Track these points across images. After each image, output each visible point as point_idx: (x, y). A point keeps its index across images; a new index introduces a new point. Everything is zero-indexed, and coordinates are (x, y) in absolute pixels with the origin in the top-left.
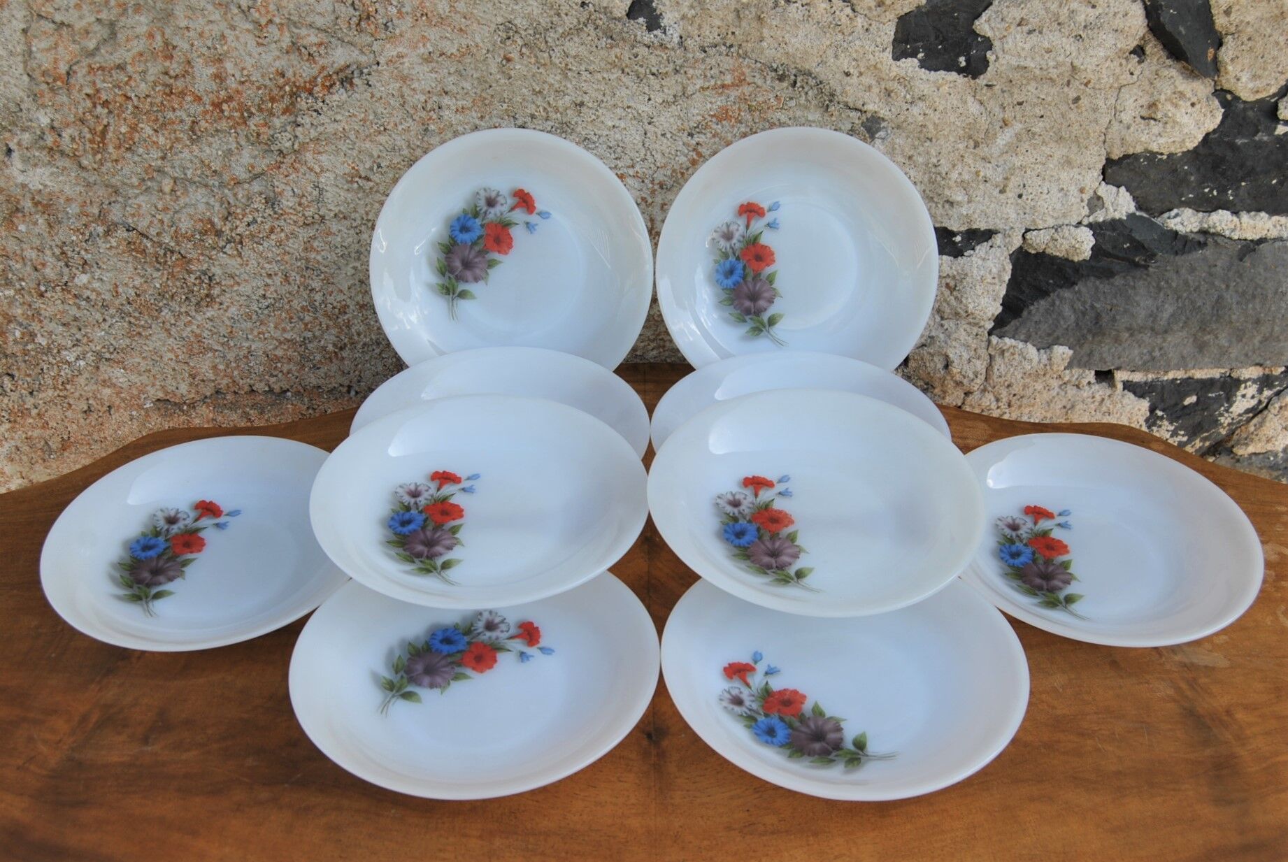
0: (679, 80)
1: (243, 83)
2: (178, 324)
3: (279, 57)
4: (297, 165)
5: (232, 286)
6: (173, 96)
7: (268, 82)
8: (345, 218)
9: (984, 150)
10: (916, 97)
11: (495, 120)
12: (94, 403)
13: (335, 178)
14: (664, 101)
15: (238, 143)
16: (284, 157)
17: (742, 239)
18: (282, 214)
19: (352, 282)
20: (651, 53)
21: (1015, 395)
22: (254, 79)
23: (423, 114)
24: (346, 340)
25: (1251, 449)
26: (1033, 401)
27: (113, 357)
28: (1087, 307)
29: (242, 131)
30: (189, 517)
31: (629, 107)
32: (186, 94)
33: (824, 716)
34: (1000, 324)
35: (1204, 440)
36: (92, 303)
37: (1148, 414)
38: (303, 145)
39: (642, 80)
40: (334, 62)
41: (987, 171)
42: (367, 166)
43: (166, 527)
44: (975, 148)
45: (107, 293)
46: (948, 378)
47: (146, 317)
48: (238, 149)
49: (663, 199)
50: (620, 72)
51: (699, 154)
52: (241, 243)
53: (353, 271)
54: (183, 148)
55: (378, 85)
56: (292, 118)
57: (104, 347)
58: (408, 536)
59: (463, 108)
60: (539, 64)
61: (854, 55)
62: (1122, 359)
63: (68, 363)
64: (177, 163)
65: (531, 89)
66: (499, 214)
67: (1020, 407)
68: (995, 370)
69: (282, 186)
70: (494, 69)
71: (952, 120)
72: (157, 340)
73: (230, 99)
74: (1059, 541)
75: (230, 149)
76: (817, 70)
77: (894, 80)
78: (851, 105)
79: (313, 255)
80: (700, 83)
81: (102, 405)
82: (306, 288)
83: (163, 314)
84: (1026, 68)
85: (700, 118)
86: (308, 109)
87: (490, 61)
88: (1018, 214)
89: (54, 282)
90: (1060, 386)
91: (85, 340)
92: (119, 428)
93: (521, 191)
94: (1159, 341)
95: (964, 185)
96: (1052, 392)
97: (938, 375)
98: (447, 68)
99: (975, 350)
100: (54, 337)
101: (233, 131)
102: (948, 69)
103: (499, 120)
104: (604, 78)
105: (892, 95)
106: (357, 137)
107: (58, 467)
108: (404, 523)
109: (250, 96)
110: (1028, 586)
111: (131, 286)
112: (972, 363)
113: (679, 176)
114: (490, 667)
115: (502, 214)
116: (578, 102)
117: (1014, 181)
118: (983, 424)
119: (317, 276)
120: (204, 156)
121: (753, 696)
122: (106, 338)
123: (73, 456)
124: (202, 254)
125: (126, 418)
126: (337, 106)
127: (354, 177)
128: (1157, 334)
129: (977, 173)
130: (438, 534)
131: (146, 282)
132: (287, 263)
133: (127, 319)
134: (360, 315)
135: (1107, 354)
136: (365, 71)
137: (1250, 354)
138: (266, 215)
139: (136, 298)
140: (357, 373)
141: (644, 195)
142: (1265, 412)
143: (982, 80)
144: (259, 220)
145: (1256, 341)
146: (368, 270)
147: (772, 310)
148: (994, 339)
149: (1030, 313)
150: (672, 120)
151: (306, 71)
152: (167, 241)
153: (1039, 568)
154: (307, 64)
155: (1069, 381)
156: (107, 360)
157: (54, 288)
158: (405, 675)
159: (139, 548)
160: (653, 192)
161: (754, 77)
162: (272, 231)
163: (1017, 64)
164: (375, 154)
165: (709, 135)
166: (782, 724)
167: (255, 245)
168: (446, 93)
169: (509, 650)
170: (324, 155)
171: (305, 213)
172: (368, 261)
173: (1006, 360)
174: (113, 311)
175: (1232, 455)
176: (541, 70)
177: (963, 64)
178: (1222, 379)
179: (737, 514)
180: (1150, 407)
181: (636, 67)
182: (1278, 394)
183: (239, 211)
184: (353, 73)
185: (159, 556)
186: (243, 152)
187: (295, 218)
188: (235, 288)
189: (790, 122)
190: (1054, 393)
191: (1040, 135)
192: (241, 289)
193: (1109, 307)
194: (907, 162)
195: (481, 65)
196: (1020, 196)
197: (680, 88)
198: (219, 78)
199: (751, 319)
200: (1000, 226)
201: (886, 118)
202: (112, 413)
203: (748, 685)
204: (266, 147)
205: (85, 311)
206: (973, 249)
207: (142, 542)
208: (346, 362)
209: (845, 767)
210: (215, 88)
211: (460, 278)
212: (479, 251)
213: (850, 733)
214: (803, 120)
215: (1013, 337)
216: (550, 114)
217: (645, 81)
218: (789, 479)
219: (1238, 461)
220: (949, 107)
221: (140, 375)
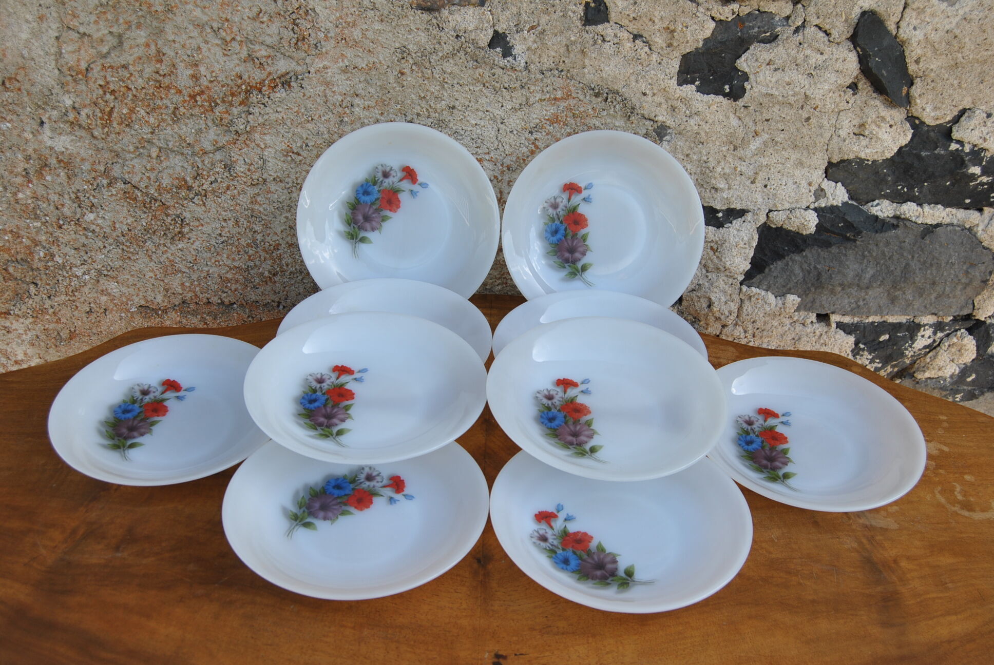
0: (524, 93)
1: (212, 82)
2: (157, 252)
3: (238, 65)
4: (248, 142)
5: (198, 227)
6: (161, 89)
7: (230, 82)
8: (281, 181)
9: (740, 152)
10: (693, 112)
11: (391, 116)
12: (95, 307)
13: (275, 152)
14: (512, 108)
15: (206, 124)
16: (239, 136)
17: (564, 208)
18: (236, 177)
19: (284, 227)
20: (505, 73)
21: (758, 329)
22: (220, 79)
23: (340, 110)
24: (278, 269)
25: (927, 375)
26: (771, 334)
27: (109, 273)
28: (812, 268)
29: (210, 116)
30: (157, 390)
31: (487, 111)
32: (170, 88)
33: (605, 552)
34: (749, 277)
35: (893, 366)
36: (96, 234)
37: (854, 346)
38: (253, 128)
39: (497, 92)
40: (278, 70)
41: (742, 167)
42: (299, 145)
43: (140, 397)
44: (734, 150)
45: (107, 228)
46: (710, 314)
47: (135, 246)
48: (206, 128)
49: (509, 178)
50: (482, 86)
51: (537, 147)
52: (205, 196)
53: (285, 220)
54: (166, 126)
55: (309, 87)
56: (246, 109)
57: (103, 266)
58: (314, 411)
59: (368, 107)
60: (425, 78)
61: (650, 81)
62: (836, 306)
63: (77, 277)
64: (162, 137)
65: (418, 95)
66: (391, 183)
67: (761, 337)
68: (744, 310)
69: (237, 157)
70: (392, 81)
71: (719, 130)
72: (142, 263)
73: (202, 93)
74: (782, 434)
75: (201, 128)
76: (623, 90)
77: (677, 99)
78: (646, 116)
79: (256, 207)
80: (538, 96)
81: (100, 308)
82: (251, 230)
83: (147, 244)
84: (772, 95)
85: (538, 121)
86: (258, 103)
87: (389, 74)
88: (764, 199)
89: (69, 218)
90: (791, 324)
91: (90, 261)
92: (111, 325)
93: (408, 168)
94: (863, 294)
95: (725, 177)
96: (785, 327)
97: (703, 312)
98: (358, 78)
99: (730, 295)
100: (67, 257)
101: (203, 116)
102: (717, 94)
103: (394, 116)
104: (470, 90)
105: (676, 110)
106: (292, 124)
107: (66, 352)
108: (312, 401)
109: (217, 91)
110: (757, 465)
111: (125, 223)
112: (727, 305)
113: (522, 161)
114: (368, 507)
115: (393, 183)
116: (451, 106)
117: (762, 176)
118: (733, 349)
119: (259, 222)
120: (181, 133)
121: (555, 535)
122: (105, 260)
123: (77, 344)
124: (177, 203)
125: (117, 318)
126: (279, 101)
127: (289, 152)
128: (861, 289)
129: (735, 169)
130: (335, 410)
131: (136, 221)
132: (238, 212)
133: (121, 247)
134: (289, 251)
135: (825, 301)
136: (300, 77)
137: (928, 306)
138: (224, 177)
139: (128, 232)
140: (285, 293)
141: (496, 175)
142: (938, 349)
143: (741, 102)
144: (219, 180)
145: (933, 297)
146: (295, 219)
147: (585, 260)
148: (744, 288)
149: (770, 270)
150: (518, 121)
151: (258, 75)
152: (152, 192)
153: (765, 453)
154: (259, 71)
155: (797, 320)
156: (105, 276)
157: (69, 222)
158: (306, 510)
159: (120, 411)
160: (502, 172)
161: (578, 93)
162: (228, 188)
163: (766, 92)
164: (304, 136)
165: (544, 133)
166: (575, 556)
167: (215, 198)
168: (357, 95)
169: (382, 496)
170: (268, 136)
171: (253, 176)
172: (296, 213)
173: (753, 304)
174: (111, 241)
175: (913, 379)
176: (425, 82)
177: (728, 90)
178: (908, 323)
179: (550, 405)
180: (855, 341)
181: (493, 83)
182: (948, 335)
183: (205, 173)
184: (291, 78)
185: (135, 418)
186: (210, 131)
187: (245, 180)
188: (200, 228)
189: (602, 127)
190: (786, 328)
191: (781, 143)
192: (204, 229)
193: (827, 268)
194: (686, 159)
195: (382, 77)
196: (766, 186)
197: (524, 99)
198: (195, 77)
199: (569, 266)
200: (751, 207)
201: (672, 126)
202: (107, 314)
203: (551, 527)
204: (226, 128)
205: (91, 240)
206: (731, 223)
207: (123, 407)
208: (277, 285)
209: (618, 589)
210: (192, 84)
211: (361, 228)
212: (376, 209)
213: (623, 564)
214: (611, 126)
215: (758, 287)
216: (431, 114)
217: (499, 93)
218: (589, 381)
219: (918, 383)
220: (717, 121)
221: (129, 288)
